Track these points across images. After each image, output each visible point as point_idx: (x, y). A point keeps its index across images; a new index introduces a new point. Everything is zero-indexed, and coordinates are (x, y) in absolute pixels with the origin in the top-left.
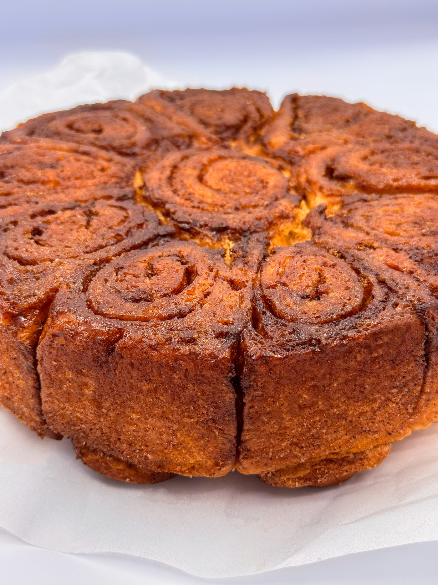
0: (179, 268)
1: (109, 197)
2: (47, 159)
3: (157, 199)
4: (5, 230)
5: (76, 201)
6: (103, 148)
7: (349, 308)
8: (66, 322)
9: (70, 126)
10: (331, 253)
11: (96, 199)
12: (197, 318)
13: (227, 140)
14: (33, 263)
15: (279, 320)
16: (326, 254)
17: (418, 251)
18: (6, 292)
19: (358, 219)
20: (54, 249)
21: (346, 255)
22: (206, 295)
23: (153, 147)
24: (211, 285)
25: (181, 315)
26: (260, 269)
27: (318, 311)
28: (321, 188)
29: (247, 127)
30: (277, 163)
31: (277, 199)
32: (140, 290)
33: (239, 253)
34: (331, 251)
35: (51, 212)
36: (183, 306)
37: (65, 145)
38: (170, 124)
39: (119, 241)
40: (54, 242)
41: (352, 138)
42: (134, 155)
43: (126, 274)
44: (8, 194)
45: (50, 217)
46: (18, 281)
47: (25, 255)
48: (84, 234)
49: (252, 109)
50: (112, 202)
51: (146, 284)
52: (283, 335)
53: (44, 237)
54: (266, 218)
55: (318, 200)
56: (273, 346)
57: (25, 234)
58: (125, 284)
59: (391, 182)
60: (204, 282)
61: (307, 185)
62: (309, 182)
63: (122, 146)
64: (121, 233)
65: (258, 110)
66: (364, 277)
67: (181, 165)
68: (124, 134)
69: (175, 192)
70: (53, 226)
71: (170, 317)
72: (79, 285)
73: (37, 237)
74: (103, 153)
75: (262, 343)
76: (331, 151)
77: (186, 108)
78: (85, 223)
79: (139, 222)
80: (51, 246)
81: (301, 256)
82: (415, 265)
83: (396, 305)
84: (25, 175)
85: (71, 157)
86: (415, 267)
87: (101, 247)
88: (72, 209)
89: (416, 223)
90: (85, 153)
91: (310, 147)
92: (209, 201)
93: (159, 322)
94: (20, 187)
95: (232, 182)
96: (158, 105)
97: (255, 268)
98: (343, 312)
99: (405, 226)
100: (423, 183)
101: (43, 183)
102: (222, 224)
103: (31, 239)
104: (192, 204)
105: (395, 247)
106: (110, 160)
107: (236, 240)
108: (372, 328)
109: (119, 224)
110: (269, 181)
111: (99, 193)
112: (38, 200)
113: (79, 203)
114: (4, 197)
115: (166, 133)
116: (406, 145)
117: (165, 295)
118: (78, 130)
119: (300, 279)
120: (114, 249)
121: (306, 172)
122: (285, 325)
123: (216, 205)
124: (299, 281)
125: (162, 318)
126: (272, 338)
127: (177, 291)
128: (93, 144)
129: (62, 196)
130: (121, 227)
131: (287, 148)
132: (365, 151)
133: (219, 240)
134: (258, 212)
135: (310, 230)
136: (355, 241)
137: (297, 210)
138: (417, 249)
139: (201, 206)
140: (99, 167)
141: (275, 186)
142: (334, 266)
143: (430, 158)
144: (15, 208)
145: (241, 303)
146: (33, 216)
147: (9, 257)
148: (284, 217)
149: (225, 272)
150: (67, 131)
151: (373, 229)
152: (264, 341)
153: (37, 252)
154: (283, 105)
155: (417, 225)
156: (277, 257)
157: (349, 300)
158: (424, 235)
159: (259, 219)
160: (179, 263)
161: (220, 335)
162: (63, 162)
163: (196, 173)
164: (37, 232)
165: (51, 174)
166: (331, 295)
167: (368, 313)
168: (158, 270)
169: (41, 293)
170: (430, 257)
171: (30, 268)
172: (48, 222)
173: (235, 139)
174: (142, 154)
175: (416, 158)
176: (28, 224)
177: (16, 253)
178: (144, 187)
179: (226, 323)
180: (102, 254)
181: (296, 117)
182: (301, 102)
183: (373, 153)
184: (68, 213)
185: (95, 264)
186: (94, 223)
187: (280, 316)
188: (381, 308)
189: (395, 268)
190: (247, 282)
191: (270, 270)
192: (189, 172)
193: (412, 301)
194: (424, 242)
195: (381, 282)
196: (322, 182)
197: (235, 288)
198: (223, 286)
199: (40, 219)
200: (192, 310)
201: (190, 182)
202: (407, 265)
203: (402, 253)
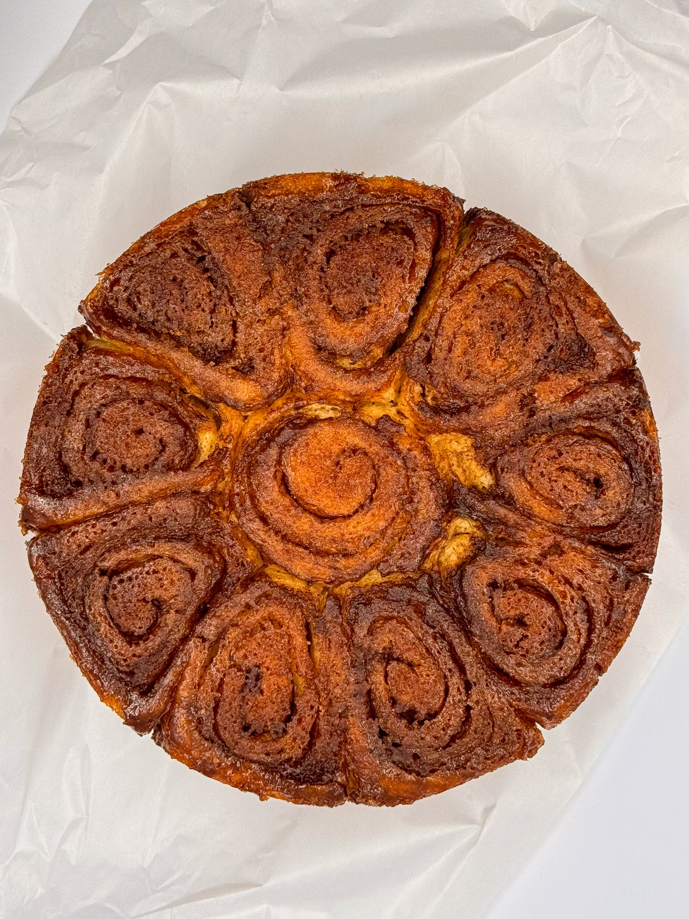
12: (598, 597)
15: (618, 529)
22: (568, 582)
25: (589, 612)
27: (620, 493)
32: (549, 640)
35: (371, 694)
36: (578, 604)
39: (444, 637)
47: (450, 732)
48: (428, 670)
52: (639, 533)
53: (422, 710)
57: (412, 727)
67: (282, 529)
69: (347, 554)
70: (404, 698)
71: (590, 620)
72: (516, 690)
73: (421, 716)
75: (639, 552)
78: (405, 665)
79: (411, 610)
81: (530, 474)
82: (574, 373)
83: (627, 420)
86: (578, 375)
87: (455, 657)
88: (367, 672)
90: (222, 634)
92: (382, 524)
93: (596, 634)
97: (532, 522)
105: (535, 375)
106: (248, 608)
111: (338, 637)
112: (340, 706)
119: (571, 492)
122: (626, 526)
124: (574, 494)
125: (593, 630)
138: (546, 357)
142: (560, 453)
146: (375, 715)
147: (448, 745)
153: (450, 719)
155: (507, 336)
157: (615, 461)
158: (527, 340)
162: (246, 664)
164: (410, 716)
165: (275, 683)
166: (602, 472)
172: (394, 702)
186: (409, 656)
187: (612, 526)
188: (624, 434)
189: (572, 395)
190: (555, 538)
191: (540, 509)
192: (304, 525)
193: (628, 404)
194: (537, 347)
195: (587, 416)
196: (372, 386)
197: (557, 549)
198: (553, 561)
199: (385, 709)
200: (584, 599)
201: (330, 530)
202: (573, 383)
203: (552, 376)
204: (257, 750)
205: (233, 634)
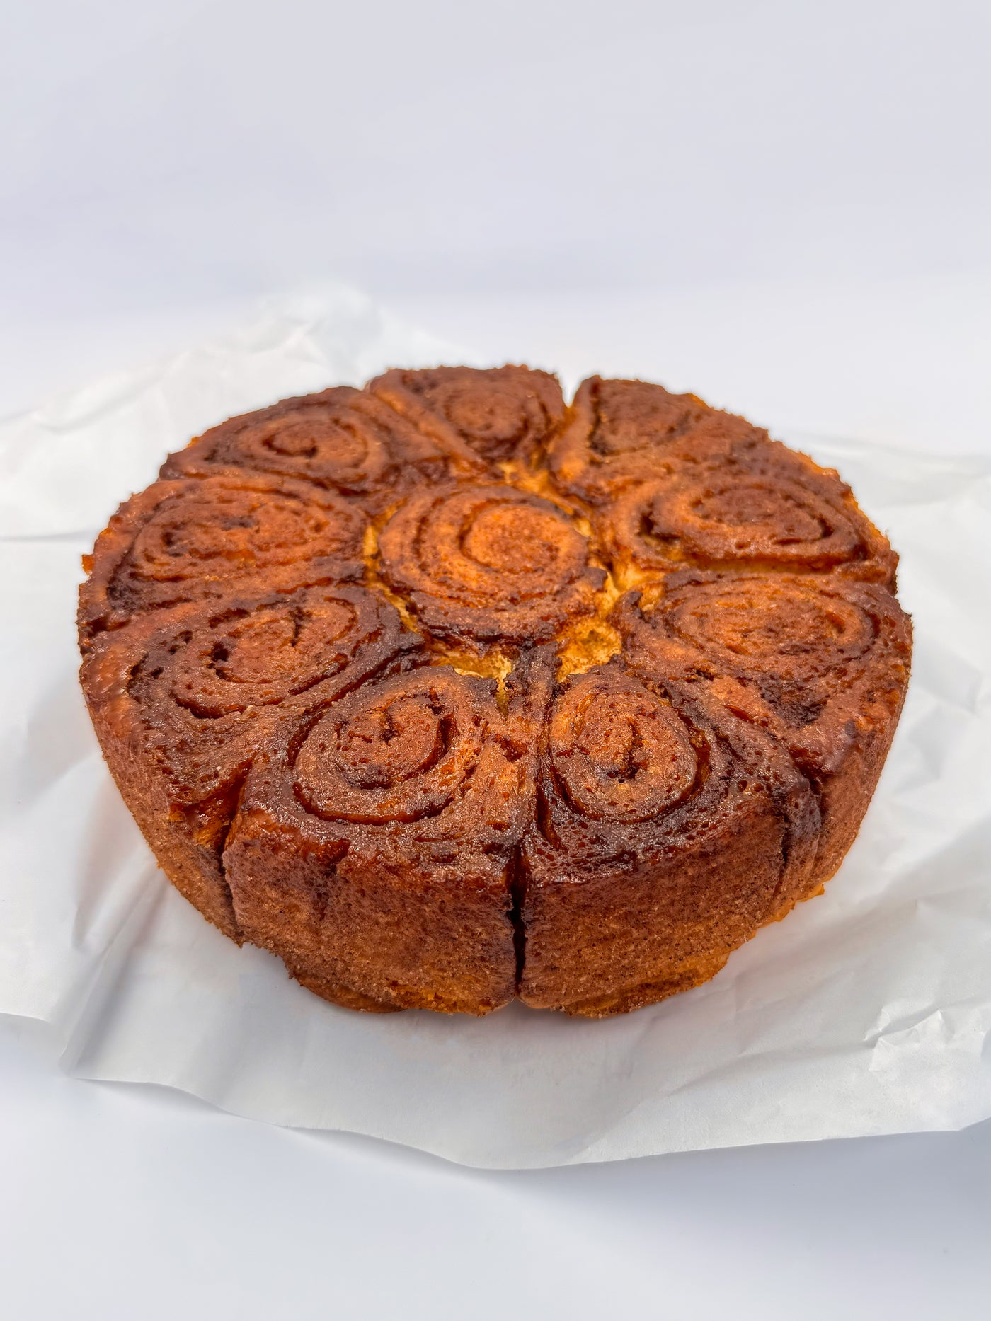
0: (429, 722)
1: (328, 581)
2: (235, 510)
3: (398, 582)
4: (173, 650)
5: (278, 592)
6: (319, 483)
7: (676, 795)
8: (263, 826)
9: (268, 443)
10: (651, 688)
11: (308, 586)
12: (458, 817)
13: (500, 461)
14: (214, 713)
15: (576, 816)
16: (643, 690)
17: (773, 682)
18: (174, 768)
19: (687, 621)
20: (244, 686)
21: (671, 691)
22: (470, 772)
23: (392, 479)
24: (476, 752)
25: (434, 811)
26: (548, 719)
27: (632, 800)
28: (634, 558)
29: (527, 441)
30: (570, 507)
31: (572, 581)
32: (371, 768)
33: (517, 687)
34: (650, 685)
35: (242, 613)
36: (436, 797)
37: (261, 481)
38: (417, 438)
39: (343, 667)
40: (245, 673)
41: (677, 463)
42: (364, 493)
43: (351, 735)
44: (176, 579)
45: (240, 624)
46: (192, 745)
47: (200, 698)
48: (291, 656)
49: (534, 407)
50: (331, 591)
51: (381, 754)
52: (583, 845)
53: (229, 664)
54: (556, 616)
55: (631, 577)
56: (568, 865)
57: (201, 657)
58: (350, 754)
59: (734, 550)
60: (466, 746)
61: (614, 549)
62: (616, 543)
63: (345, 480)
64: (345, 652)
65: (544, 408)
66: (698, 732)
67: (432, 517)
68: (348, 458)
69: (423, 568)
70: (243, 642)
71: (417, 816)
72: (283, 754)
73: (220, 664)
74: (318, 495)
75: (551, 858)
76: (648, 490)
77: (439, 405)
78: (290, 634)
79: (371, 629)
80: (242, 682)
81: (608, 695)
82: (770, 709)
83: (744, 784)
84: (202, 540)
85: (271, 501)
86: (770, 714)
87: (316, 681)
88: (272, 606)
89: (771, 630)
90: (291, 495)
91: (619, 480)
92: (474, 585)
93: (400, 825)
94: (194, 565)
95: (506, 551)
96: (399, 400)
97: (541, 717)
98: (668, 802)
99: (755, 636)
100: (779, 551)
101: (230, 555)
102: (493, 631)
103: (211, 666)
104: (448, 593)
105: (741, 675)
106: (328, 508)
107: (513, 656)
108: (710, 830)
109: (342, 635)
110: (560, 545)
111: (314, 576)
112: (220, 590)
113: (283, 595)
114: (170, 584)
115: (410, 454)
116: (755, 479)
117: (409, 775)
118: (281, 451)
119: (606, 741)
120: (334, 684)
121: (613, 526)
122: (584, 825)
123: (485, 594)
124: (604, 745)
125: (406, 819)
126: (566, 849)
127: (427, 767)
128: (303, 477)
129: (257, 582)
130: (345, 641)
131: (586, 482)
132: (697, 491)
133: (489, 654)
134: (546, 606)
135: (618, 634)
136: (683, 665)
137: (600, 596)
138: (772, 678)
139: (462, 595)
140: (312, 522)
141: (569, 556)
142: (653, 715)
143: (789, 504)
144: (188, 606)
145: (521, 784)
146: (214, 622)
147: (180, 703)
148: (581, 612)
149: (498, 727)
150: (264, 452)
151: (710, 640)
152: (554, 854)
153: (220, 693)
154: (577, 397)
155: (772, 634)
156: (571, 695)
157: (677, 779)
158: (782, 653)
159: (546, 619)
160: (429, 711)
161: (491, 849)
162: (258, 515)
163: (454, 531)
164: (220, 653)
165: (240, 539)
166: (652, 769)
167: (703, 801)
168: (399, 725)
169: (224, 772)
170: (791, 692)
171: (209, 722)
172: (236, 635)
173: (510, 460)
174: (377, 492)
175: (770, 507)
176: (205, 639)
177: (191, 695)
178: (377, 556)
179: (498, 826)
180: (317, 695)
181: (597, 422)
182: (605, 392)
183: (708, 494)
184: (267, 615)
185: (307, 712)
186: (305, 634)
187: (577, 808)
188: (722, 790)
189: (741, 715)
190: (529, 744)
191: (563, 721)
192: (445, 530)
193: (767, 779)
194: (782, 665)
195: (722, 740)
196: (636, 547)
197: (513, 751)
198: (495, 752)
199: (223, 628)
200: (449, 801)
201: (446, 549)
202: (758, 709)
203: (751, 688)
204: (149, 541)
205: (292, 504)
